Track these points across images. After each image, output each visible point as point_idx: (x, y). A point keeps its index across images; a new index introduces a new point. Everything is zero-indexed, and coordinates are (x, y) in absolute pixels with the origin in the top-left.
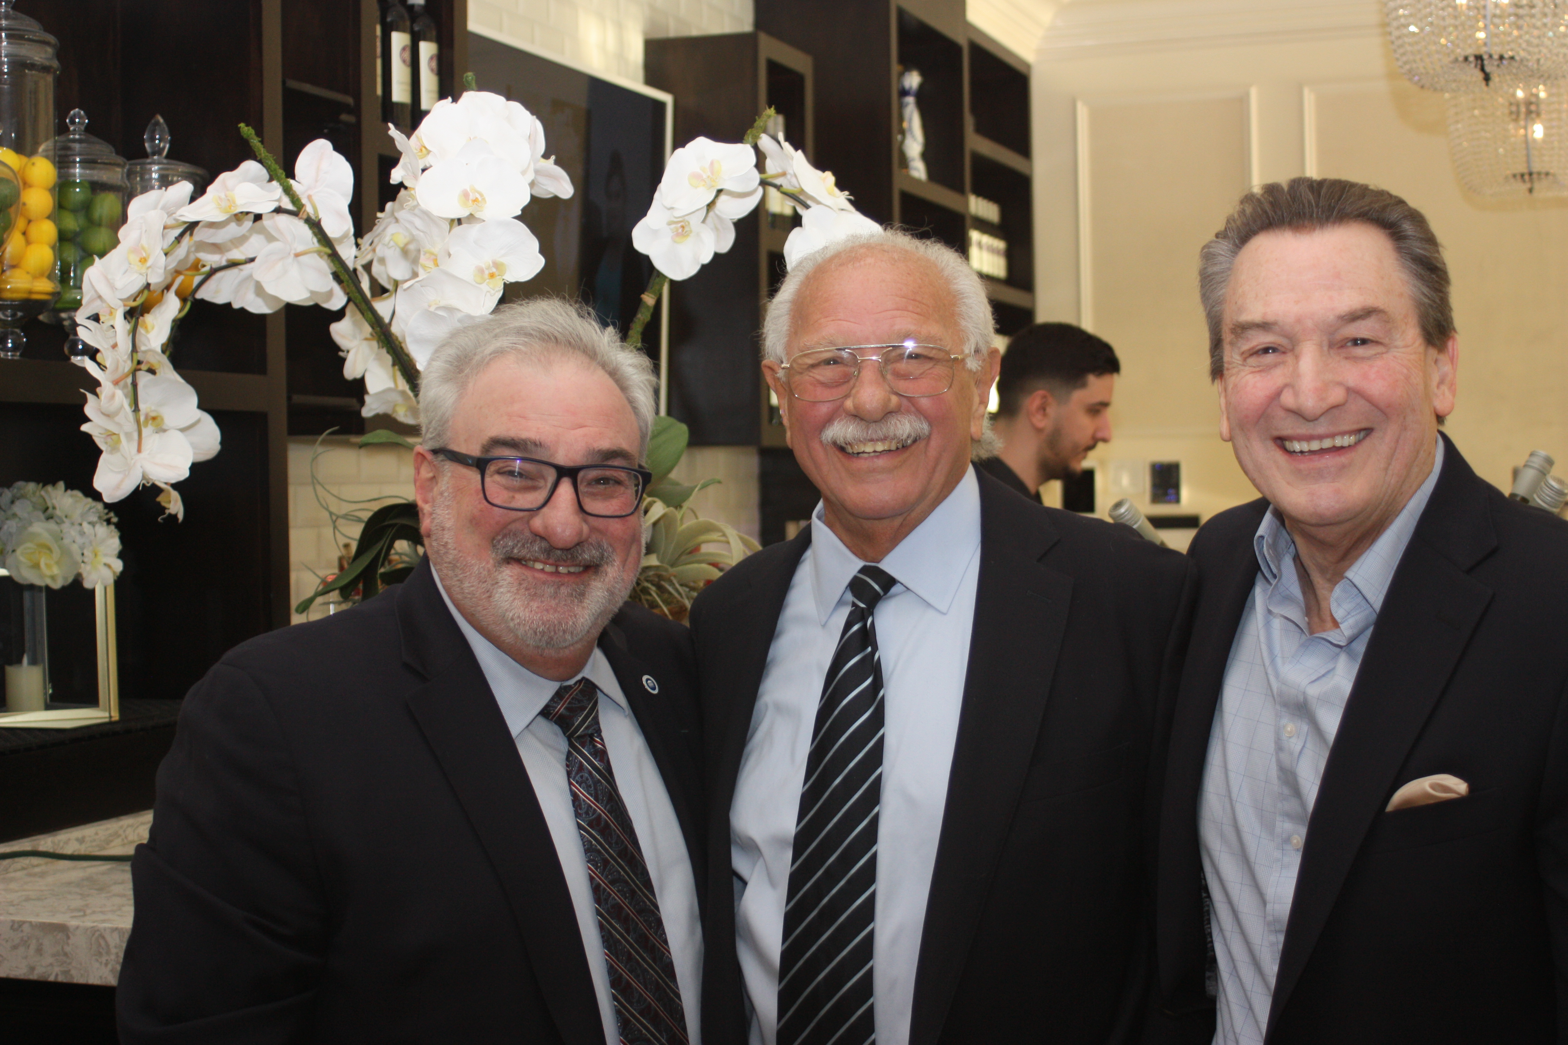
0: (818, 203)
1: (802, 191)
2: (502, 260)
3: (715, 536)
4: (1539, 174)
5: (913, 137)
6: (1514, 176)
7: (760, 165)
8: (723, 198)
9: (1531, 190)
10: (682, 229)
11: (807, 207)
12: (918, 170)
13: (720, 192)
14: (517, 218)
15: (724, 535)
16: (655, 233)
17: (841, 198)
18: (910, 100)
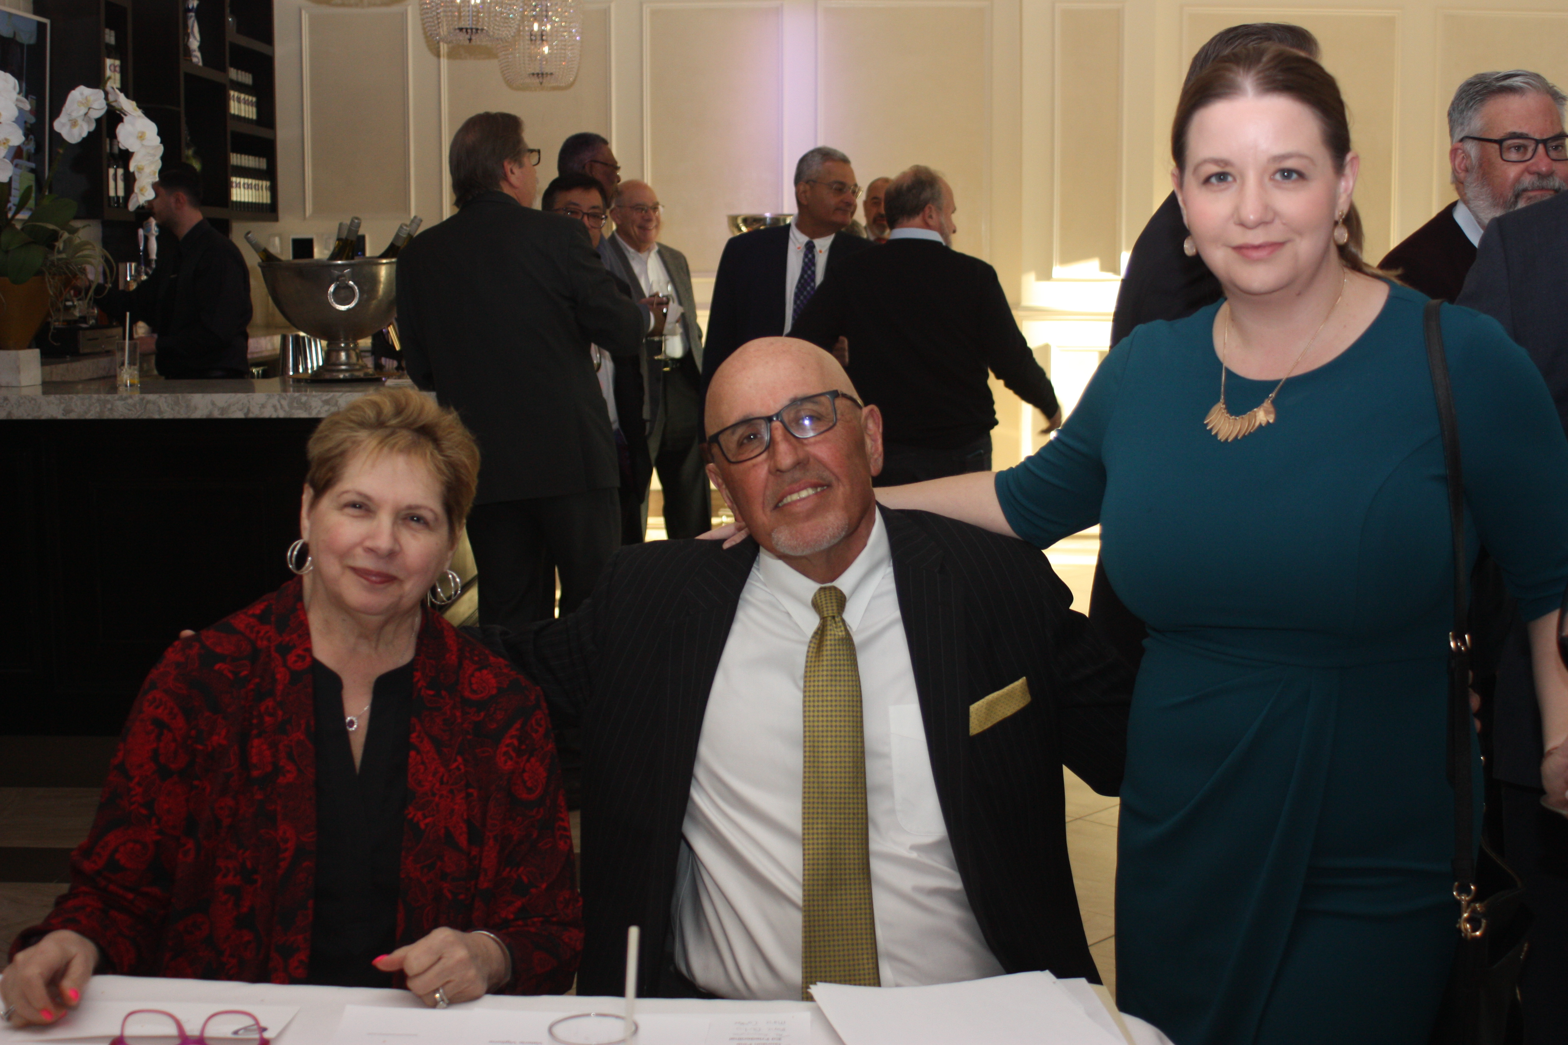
0: (130, 114)
1: (122, 109)
2: (8, 137)
3: (89, 247)
4: (547, 74)
5: (195, 37)
6: (533, 74)
7: (106, 98)
8: (91, 110)
9: (541, 83)
10: (74, 123)
11: (126, 115)
12: (197, 58)
13: (89, 109)
14: (14, 122)
15: (94, 247)
16: (64, 125)
17: (139, 112)
18: (193, 14)
